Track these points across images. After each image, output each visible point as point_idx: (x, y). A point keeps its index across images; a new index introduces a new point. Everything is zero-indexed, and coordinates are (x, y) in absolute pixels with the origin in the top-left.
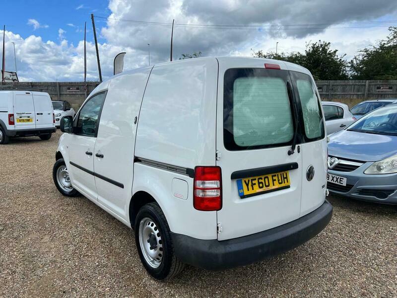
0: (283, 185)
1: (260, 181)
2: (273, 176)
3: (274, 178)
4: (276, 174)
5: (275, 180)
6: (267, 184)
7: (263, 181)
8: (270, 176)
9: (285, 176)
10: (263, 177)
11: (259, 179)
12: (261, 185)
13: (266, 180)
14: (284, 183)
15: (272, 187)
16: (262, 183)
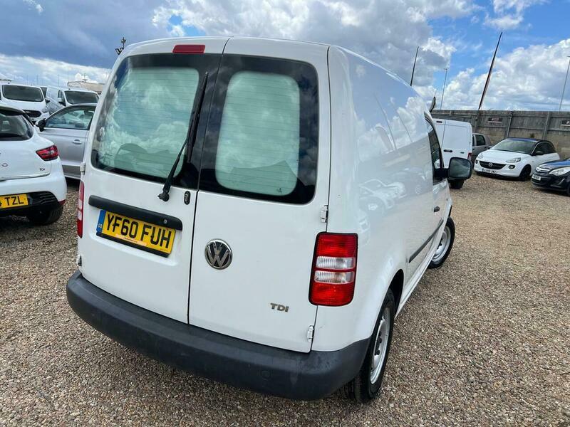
0: (157, 247)
1: (126, 224)
2: (145, 226)
3: (147, 230)
4: (153, 226)
5: (147, 234)
6: (133, 234)
7: (129, 226)
8: (141, 224)
9: (166, 236)
10: (131, 221)
11: (125, 221)
12: (125, 231)
13: (134, 226)
14: (161, 245)
15: (137, 241)
16: (127, 228)
